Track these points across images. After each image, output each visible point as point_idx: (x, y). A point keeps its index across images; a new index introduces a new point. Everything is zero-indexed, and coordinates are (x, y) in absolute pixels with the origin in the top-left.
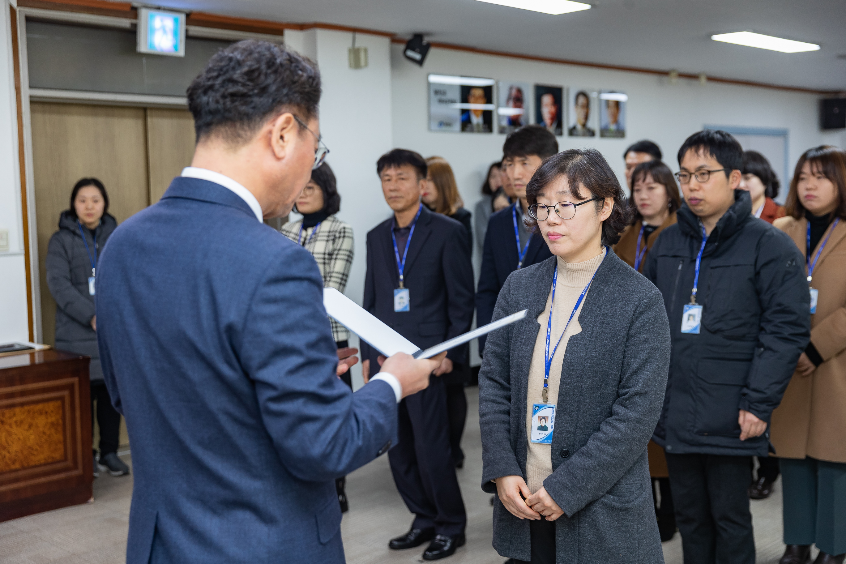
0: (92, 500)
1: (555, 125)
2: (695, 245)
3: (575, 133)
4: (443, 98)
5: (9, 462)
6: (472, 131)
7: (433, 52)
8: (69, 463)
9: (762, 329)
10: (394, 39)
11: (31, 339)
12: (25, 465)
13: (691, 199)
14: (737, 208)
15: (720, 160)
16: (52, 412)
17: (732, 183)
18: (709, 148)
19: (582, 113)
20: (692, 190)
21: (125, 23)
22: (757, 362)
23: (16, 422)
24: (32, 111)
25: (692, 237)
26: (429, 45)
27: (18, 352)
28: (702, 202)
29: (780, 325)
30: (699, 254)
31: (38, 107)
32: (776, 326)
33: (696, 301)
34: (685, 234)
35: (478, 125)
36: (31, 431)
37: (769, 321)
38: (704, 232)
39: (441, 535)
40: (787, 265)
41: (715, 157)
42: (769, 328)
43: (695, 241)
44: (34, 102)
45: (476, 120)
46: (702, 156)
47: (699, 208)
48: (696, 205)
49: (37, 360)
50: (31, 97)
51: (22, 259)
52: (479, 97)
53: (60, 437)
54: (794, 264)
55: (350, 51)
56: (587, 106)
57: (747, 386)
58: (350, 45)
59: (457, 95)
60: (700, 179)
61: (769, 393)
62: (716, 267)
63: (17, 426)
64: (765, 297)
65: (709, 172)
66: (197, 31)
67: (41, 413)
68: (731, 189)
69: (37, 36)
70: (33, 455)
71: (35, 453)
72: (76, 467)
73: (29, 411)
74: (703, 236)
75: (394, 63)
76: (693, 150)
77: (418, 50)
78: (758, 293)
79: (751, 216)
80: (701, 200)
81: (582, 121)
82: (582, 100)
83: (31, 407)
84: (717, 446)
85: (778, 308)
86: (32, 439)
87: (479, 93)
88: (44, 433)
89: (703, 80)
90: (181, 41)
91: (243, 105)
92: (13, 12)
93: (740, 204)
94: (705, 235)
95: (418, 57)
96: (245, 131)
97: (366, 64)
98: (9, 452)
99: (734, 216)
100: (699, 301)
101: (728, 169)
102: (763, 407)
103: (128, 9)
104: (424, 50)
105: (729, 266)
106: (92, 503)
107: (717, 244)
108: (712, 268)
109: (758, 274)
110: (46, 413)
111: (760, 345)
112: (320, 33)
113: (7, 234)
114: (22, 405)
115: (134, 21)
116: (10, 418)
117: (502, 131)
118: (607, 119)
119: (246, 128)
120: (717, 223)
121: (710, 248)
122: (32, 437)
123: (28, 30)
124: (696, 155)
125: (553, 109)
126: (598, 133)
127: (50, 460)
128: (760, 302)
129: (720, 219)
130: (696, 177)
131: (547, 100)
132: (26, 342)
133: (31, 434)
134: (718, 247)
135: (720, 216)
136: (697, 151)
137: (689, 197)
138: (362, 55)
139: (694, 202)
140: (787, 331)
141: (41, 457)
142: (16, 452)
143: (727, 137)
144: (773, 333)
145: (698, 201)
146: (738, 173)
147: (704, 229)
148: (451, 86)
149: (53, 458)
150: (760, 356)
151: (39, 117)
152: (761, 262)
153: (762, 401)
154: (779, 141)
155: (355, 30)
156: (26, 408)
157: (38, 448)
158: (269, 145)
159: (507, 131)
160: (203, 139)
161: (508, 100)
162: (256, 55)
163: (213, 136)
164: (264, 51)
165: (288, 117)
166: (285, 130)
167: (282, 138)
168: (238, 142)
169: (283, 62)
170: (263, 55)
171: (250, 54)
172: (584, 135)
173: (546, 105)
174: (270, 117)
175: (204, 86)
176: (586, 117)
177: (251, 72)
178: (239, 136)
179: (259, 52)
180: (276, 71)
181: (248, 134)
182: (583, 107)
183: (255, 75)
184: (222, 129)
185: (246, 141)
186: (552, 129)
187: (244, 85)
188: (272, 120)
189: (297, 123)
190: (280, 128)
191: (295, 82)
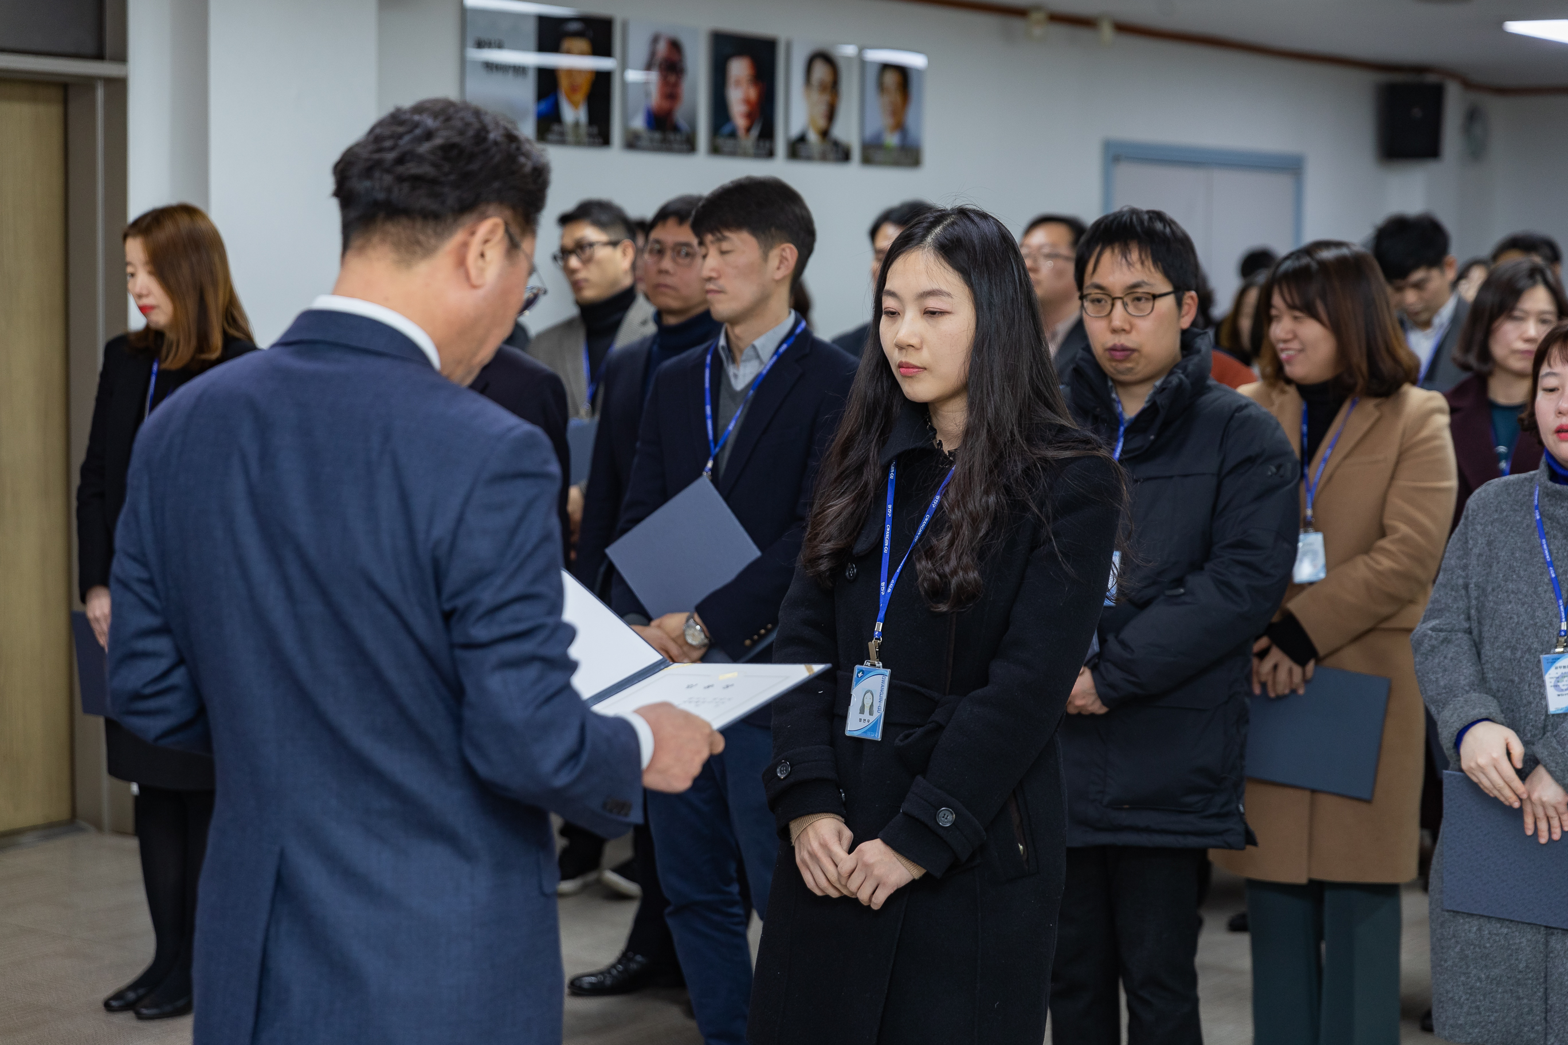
1: (755, 132)
3: (802, 149)
6: (563, 141)
13: (1112, 349)
14: (1190, 367)
15: (1167, 273)
17: (1183, 317)
18: (1150, 252)
19: (820, 102)
20: (1115, 331)
28: (1135, 355)
35: (577, 124)
38: (1122, 410)
41: (1159, 266)
43: (1102, 426)
45: (574, 114)
47: (1127, 365)
48: (1122, 360)
54: (1282, 471)
56: (833, 87)
60: (1131, 309)
62: (1146, 479)
65: (1154, 298)
68: (1178, 330)
74: (1119, 418)
80: (1133, 350)
81: (822, 123)
82: (820, 71)
84: (1148, 830)
89: (1106, 31)
93: (1194, 359)
94: (1121, 414)
96: (428, 236)
99: (1186, 382)
101: (1181, 290)
105: (1171, 477)
107: (1150, 436)
108: (1138, 481)
117: (632, 143)
118: (878, 120)
120: (1150, 398)
121: (1138, 442)
124: (1121, 259)
125: (753, 93)
126: (856, 153)
130: (1125, 305)
131: (739, 69)
134: (1153, 443)
136: (1125, 254)
137: (1104, 343)
139: (1118, 355)
146: (1192, 299)
147: (1119, 402)
152: (1227, 468)
154: (1282, 182)
158: (461, 262)
159: (644, 143)
160: (356, 242)
161: (648, 67)
162: (458, 124)
163: (376, 239)
164: (470, 118)
165: (496, 225)
166: (489, 245)
167: (482, 255)
168: (414, 253)
169: (499, 139)
170: (468, 125)
171: (448, 119)
172: (824, 158)
173: (738, 83)
174: (468, 220)
175: (367, 160)
176: (831, 115)
177: (448, 149)
178: (418, 243)
179: (462, 119)
180: (486, 151)
181: (433, 241)
182: (823, 88)
183: (454, 153)
184: (391, 228)
185: (428, 252)
186: (748, 141)
187: (435, 165)
188: (471, 224)
189: (506, 236)
190: (483, 238)
191: (513, 173)
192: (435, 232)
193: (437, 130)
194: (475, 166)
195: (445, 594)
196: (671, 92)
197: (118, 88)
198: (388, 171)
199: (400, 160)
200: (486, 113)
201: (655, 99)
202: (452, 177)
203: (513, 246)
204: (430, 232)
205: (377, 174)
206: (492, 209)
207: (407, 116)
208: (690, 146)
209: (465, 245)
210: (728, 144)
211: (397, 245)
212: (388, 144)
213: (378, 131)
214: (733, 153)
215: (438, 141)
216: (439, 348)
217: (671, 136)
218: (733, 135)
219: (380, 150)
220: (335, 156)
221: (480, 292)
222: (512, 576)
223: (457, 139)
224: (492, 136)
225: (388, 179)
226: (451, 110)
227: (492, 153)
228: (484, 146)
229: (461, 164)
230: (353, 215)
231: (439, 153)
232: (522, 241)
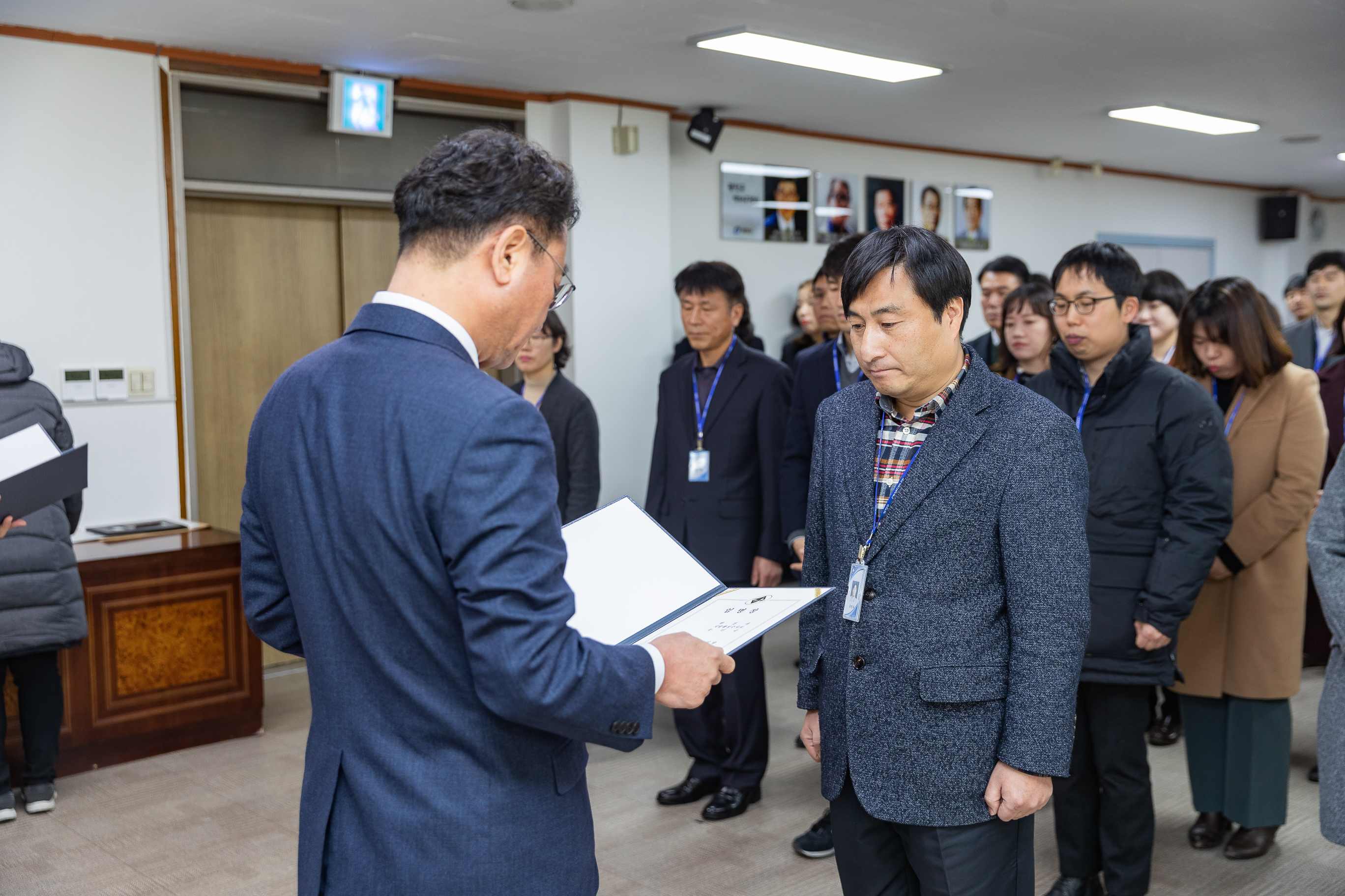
0: (261, 731)
2: (1075, 399)
4: (741, 194)
5: (152, 679)
6: (779, 239)
7: (727, 132)
8: (232, 682)
9: (1166, 512)
10: (675, 114)
11: (184, 515)
12: (174, 683)
13: (1069, 337)
14: (1132, 348)
15: (1110, 284)
16: (210, 612)
17: (1126, 315)
18: (1094, 268)
19: (930, 215)
20: (1070, 325)
21: (313, 92)
22: (1159, 556)
23: (161, 626)
24: (188, 210)
25: (1070, 388)
26: (722, 123)
27: (166, 531)
28: (1085, 341)
29: (1192, 507)
30: (1081, 411)
31: (196, 204)
32: (1186, 508)
34: (1061, 383)
35: (788, 231)
36: (182, 639)
37: (1176, 502)
38: (1086, 381)
39: (729, 787)
40: (1201, 426)
41: (1102, 280)
42: (1176, 511)
43: (1074, 393)
44: (191, 197)
45: (786, 224)
46: (1085, 279)
47: (1082, 348)
48: (1075, 345)
49: (192, 543)
50: (186, 191)
51: (172, 407)
52: (790, 194)
53: (219, 646)
54: (1210, 424)
55: (614, 130)
56: (937, 206)
57: (1145, 589)
58: (615, 123)
59: (759, 190)
60: (1082, 309)
61: (1176, 598)
62: (1104, 428)
63: (163, 630)
64: (1171, 470)
65: (1095, 301)
66: (408, 102)
67: (194, 614)
68: (1124, 323)
69: (194, 109)
70: (184, 669)
71: (187, 667)
72: (240, 687)
73: (178, 611)
74: (1085, 386)
75: (674, 147)
76: (1073, 269)
77: (706, 129)
78: (1161, 463)
79: (1151, 360)
80: (1083, 338)
82: (930, 198)
83: (182, 606)
84: (1105, 671)
85: (1189, 484)
86: (183, 649)
87: (789, 187)
88: (199, 641)
89: (1098, 172)
90: (387, 117)
91: (460, 207)
92: (163, 76)
93: (1137, 342)
94: (1087, 384)
95: (706, 138)
96: (460, 242)
97: (637, 149)
98: (152, 666)
99: (1129, 358)
101: (1120, 296)
102: (1167, 617)
103: (316, 73)
104: (715, 131)
105: (1121, 427)
106: (261, 735)
107: (1104, 397)
108: (1098, 430)
109: (1160, 437)
110: (202, 614)
111: (1164, 534)
112: (575, 106)
113: (153, 374)
114: (170, 602)
115: (324, 90)
116: (154, 620)
118: (964, 224)
119: (462, 238)
120: (1106, 368)
121: (1097, 402)
122: (183, 646)
123: (183, 102)
124: (1076, 277)
125: (890, 211)
127: (206, 677)
128: (1163, 476)
129: (1110, 363)
130: (1076, 306)
131: (882, 197)
132: (177, 519)
133: (181, 642)
134: (1105, 402)
135: (1109, 359)
136: (1078, 271)
137: (1067, 334)
138: (631, 136)
139: (1073, 340)
140: (1201, 515)
141: (194, 673)
142: (162, 665)
143: (1119, 252)
144: (1181, 518)
145: (1078, 339)
146: (1134, 301)
147: (1086, 376)
148: (752, 178)
149: (210, 674)
150: (1164, 548)
151: (198, 217)
152: (1164, 423)
153: (1166, 610)
154: (1202, 255)
155: (621, 102)
156: (175, 607)
157: (191, 660)
158: (490, 265)
159: (828, 239)
160: (406, 250)
162: (487, 147)
163: (418, 246)
165: (519, 231)
166: (514, 249)
167: (508, 257)
168: (448, 256)
169: (522, 159)
170: (496, 147)
171: (481, 145)
173: (881, 204)
174: (495, 228)
176: (936, 222)
177: (477, 168)
178: (452, 248)
179: (492, 144)
180: (510, 169)
181: (464, 246)
182: (932, 207)
183: (482, 171)
184: (431, 238)
185: (461, 255)
187: (466, 181)
188: (497, 232)
189: (531, 241)
190: (506, 244)
191: (534, 187)
192: (466, 237)
193: (470, 153)
194: (499, 180)
199: (438, 178)
202: (479, 191)
203: (538, 250)
206: (515, 218)
209: (493, 248)
211: (434, 250)
215: (470, 161)
217: (843, 235)
221: (507, 288)
223: (485, 159)
224: (516, 157)
226: (486, 137)
227: (514, 170)
228: (508, 165)
229: (486, 180)
230: (404, 227)
231: (469, 172)
232: (547, 246)
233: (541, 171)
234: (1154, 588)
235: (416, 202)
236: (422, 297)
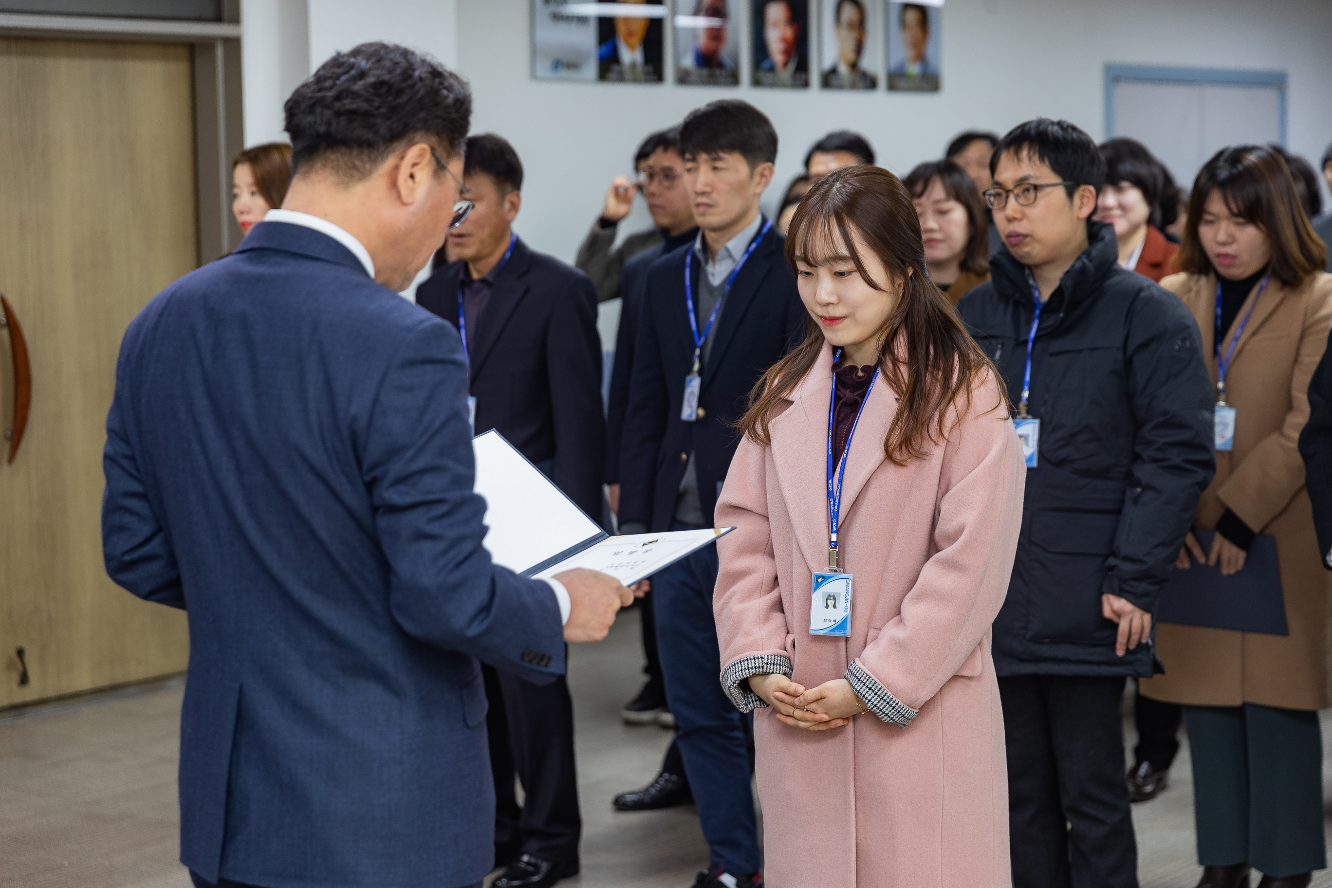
1: (792, 66)
2: (1023, 318)
3: (834, 80)
4: (562, 10)
6: (621, 79)
9: (1137, 456)
13: (1009, 235)
14: (1093, 253)
15: (1057, 169)
17: (1080, 208)
18: (1037, 148)
19: (849, 38)
20: (1009, 221)
22: (1130, 512)
25: (1017, 304)
28: (1029, 240)
29: (1166, 447)
30: (1032, 331)
32: (1159, 449)
33: (1028, 412)
34: (1006, 299)
35: (633, 65)
37: (1149, 443)
38: (1037, 295)
40: (1177, 347)
41: (1047, 162)
42: (1147, 453)
43: (1022, 310)
45: (631, 55)
46: (1026, 161)
47: (1026, 250)
48: (1018, 245)
54: (1188, 344)
56: (860, 25)
57: (1114, 554)
60: (1022, 199)
62: (1060, 353)
64: (1141, 403)
65: (1037, 188)
68: (1080, 218)
74: (1035, 300)
78: (1128, 395)
79: (1115, 266)
80: (1026, 236)
81: (851, 56)
82: (849, 12)
84: (1065, 661)
85: (1162, 419)
93: (1099, 246)
94: (1037, 298)
99: (1090, 267)
100: (1033, 411)
101: (1072, 184)
102: (1142, 587)
105: (1080, 351)
107: (1061, 313)
108: (1052, 355)
109: (1129, 363)
111: (1135, 483)
117: (683, 79)
118: (901, 53)
120: (1062, 279)
121: (1051, 321)
124: (1015, 159)
125: (789, 33)
126: (882, 81)
128: (1133, 410)
129: (1067, 272)
130: (1016, 196)
131: (776, 13)
134: (1061, 321)
135: (1066, 265)
136: (1018, 154)
137: (1006, 233)
139: (1014, 240)
140: (1178, 456)
143: (1070, 130)
144: (1154, 461)
145: (1021, 238)
146: (1090, 191)
147: (1036, 287)
150: (1135, 500)
152: (1132, 345)
153: (1140, 577)
154: (1268, 96)
158: (394, 185)
159: (694, 78)
160: (302, 169)
161: (696, 12)
162: (387, 63)
163: (318, 165)
164: (398, 58)
165: (423, 150)
166: (418, 167)
167: (412, 176)
168: (352, 176)
169: (423, 76)
170: (396, 64)
171: (379, 60)
172: (853, 86)
173: (775, 24)
174: (399, 146)
175: (312, 98)
176: (859, 49)
177: (379, 84)
178: (356, 168)
179: (391, 59)
180: (412, 86)
181: (368, 166)
182: (851, 26)
183: (383, 90)
184: (332, 156)
185: (364, 175)
186: (786, 74)
187: (367, 100)
188: (400, 150)
189: (433, 159)
190: (412, 162)
191: (437, 104)
192: (370, 158)
193: (370, 70)
194: (403, 99)
195: (365, 467)
196: (716, 35)
197: (234, 45)
198: (327, 107)
199: (338, 98)
200: (413, 54)
201: (702, 41)
202: (383, 110)
203: (440, 168)
204: (365, 158)
205: (318, 110)
206: (419, 136)
207: (345, 59)
208: (734, 80)
209: (397, 168)
210: (767, 77)
211: (336, 169)
212: (328, 84)
213: (321, 72)
214: (773, 85)
215: (370, 79)
216: (373, 257)
217: (718, 72)
218: (772, 69)
219: (320, 90)
220: (288, 95)
221: (410, 209)
222: (421, 450)
223: (387, 77)
224: (417, 73)
225: (328, 113)
226: (382, 52)
227: (417, 87)
228: (410, 82)
229: (390, 98)
230: (300, 145)
231: (371, 90)
232: (448, 163)
233: (441, 87)
234: (1124, 551)
235: (315, 123)
236: (325, 217)
